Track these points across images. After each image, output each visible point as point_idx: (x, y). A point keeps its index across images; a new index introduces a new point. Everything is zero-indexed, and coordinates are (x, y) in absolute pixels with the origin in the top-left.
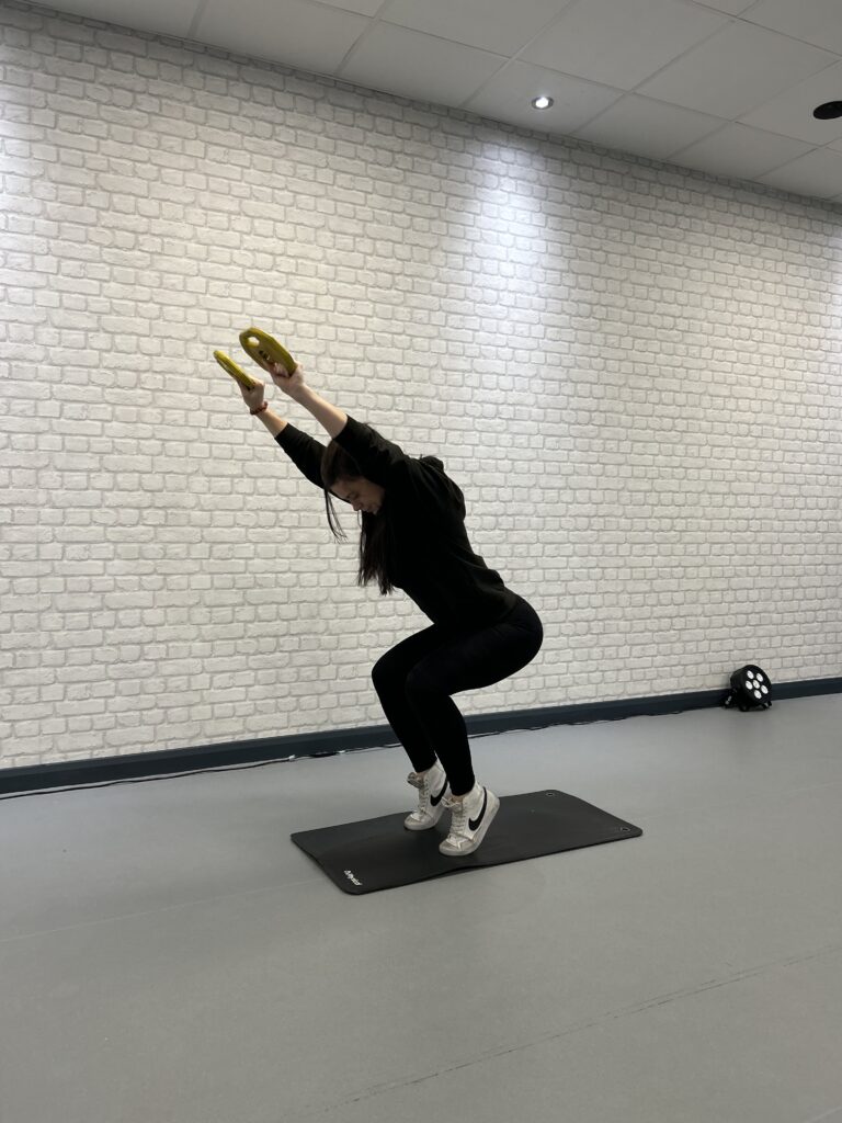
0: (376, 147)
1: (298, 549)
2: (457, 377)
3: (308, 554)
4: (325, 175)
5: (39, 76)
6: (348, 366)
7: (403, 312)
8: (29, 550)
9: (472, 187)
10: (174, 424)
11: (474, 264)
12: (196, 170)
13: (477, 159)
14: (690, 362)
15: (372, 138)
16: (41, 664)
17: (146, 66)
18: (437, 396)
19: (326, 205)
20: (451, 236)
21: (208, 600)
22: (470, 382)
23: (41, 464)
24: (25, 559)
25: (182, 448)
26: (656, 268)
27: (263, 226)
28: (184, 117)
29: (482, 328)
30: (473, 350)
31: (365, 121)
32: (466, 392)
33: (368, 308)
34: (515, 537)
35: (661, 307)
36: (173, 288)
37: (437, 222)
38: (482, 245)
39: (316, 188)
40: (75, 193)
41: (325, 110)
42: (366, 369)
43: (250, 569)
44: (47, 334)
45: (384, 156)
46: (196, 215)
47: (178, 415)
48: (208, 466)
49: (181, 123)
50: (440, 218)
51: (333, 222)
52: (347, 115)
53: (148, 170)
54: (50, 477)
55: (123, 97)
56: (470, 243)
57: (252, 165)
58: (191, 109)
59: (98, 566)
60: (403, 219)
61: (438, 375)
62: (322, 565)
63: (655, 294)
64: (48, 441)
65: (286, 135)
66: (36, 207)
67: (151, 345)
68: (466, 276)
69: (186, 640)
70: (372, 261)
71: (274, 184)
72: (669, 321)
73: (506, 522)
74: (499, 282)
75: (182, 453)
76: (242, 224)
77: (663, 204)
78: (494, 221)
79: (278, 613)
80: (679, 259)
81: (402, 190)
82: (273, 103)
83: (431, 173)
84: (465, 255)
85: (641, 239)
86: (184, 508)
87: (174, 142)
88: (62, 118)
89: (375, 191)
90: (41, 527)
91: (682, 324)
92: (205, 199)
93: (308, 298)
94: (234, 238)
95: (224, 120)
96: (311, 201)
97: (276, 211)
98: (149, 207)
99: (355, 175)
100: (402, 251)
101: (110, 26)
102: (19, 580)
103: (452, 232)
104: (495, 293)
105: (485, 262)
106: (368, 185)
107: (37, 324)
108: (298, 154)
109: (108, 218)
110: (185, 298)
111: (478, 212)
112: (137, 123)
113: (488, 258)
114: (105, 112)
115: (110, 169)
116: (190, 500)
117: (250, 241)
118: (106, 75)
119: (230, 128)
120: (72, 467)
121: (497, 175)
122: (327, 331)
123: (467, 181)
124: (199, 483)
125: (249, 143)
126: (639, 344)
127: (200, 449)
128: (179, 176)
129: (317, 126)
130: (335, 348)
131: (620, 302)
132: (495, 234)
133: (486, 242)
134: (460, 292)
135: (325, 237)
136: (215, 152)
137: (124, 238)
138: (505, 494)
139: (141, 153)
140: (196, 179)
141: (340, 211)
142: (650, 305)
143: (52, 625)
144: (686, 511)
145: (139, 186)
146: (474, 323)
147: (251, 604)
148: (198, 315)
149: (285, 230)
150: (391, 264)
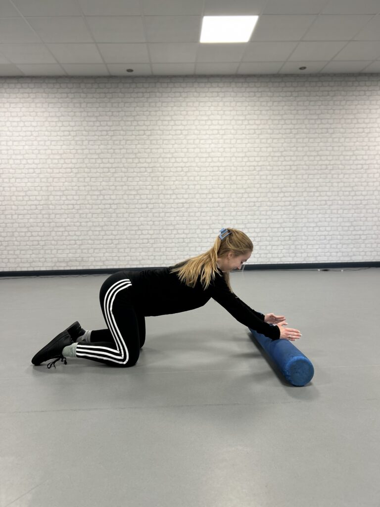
0: (249, 92)
4: (233, 104)
6: (240, 159)
8: (157, 215)
12: (197, 110)
14: (370, 144)
15: (248, 90)
16: (161, 243)
19: (234, 113)
24: (156, 217)
25: (193, 187)
26: (355, 112)
27: (215, 122)
31: (245, 85)
34: (297, 208)
35: (357, 126)
36: (191, 144)
40: (167, 122)
41: (233, 85)
42: (246, 159)
43: (211, 219)
45: (252, 94)
46: (197, 123)
47: (192, 178)
48: (200, 191)
49: (192, 98)
50: (270, 110)
51: (236, 118)
52: (240, 85)
53: (184, 113)
54: (162, 196)
55: (178, 94)
57: (212, 105)
58: (195, 94)
59: (172, 219)
60: (259, 112)
61: (270, 159)
62: (232, 218)
63: (355, 121)
64: (161, 187)
65: (221, 95)
67: (185, 160)
70: (248, 127)
71: (218, 109)
72: (360, 130)
73: (293, 203)
76: (209, 123)
77: (359, 88)
80: (366, 107)
81: (258, 103)
82: (218, 86)
83: (267, 96)
85: (348, 103)
86: (194, 203)
87: (191, 104)
88: (164, 104)
89: (249, 105)
90: (160, 209)
91: (367, 130)
92: (199, 118)
93: (228, 141)
94: (207, 127)
95: (204, 95)
96: (229, 113)
97: (219, 117)
98: (185, 123)
99: (242, 102)
100: (258, 122)
101: (174, 76)
102: (156, 222)
106: (247, 104)
108: (225, 99)
109: (175, 128)
110: (193, 146)
112: (181, 101)
114: (174, 100)
115: (175, 115)
116: (195, 201)
117: (212, 127)
118: (174, 90)
119: (206, 96)
120: (167, 193)
122: (234, 150)
124: (198, 196)
125: (211, 99)
126: (347, 140)
127: (198, 187)
128: (192, 113)
129: (231, 90)
130: (236, 155)
131: (339, 126)
135: (233, 122)
136: (202, 104)
137: (179, 132)
138: (294, 194)
139: (182, 108)
140: (197, 113)
141: (238, 113)
142: (352, 125)
144: (367, 198)
145: (182, 118)
148: (197, 150)
149: (221, 122)
150: (255, 127)
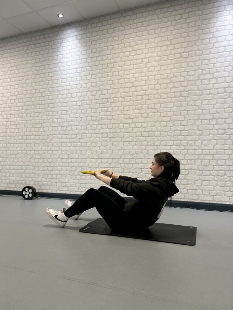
1: (148, 143)
2: (207, 81)
3: (151, 144)
5: (88, 34)
7: (185, 64)
9: (213, 14)
10: (115, 111)
11: (214, 40)
13: (215, 4)
17: (110, 22)
18: (198, 89)
20: (204, 34)
21: (123, 157)
22: (212, 82)
23: (87, 124)
28: (119, 31)
29: (217, 62)
30: (214, 70)
32: (211, 86)
33: (171, 66)
37: (198, 31)
38: (218, 32)
39: (155, 36)
40: (95, 59)
43: (134, 149)
44: (89, 93)
49: (118, 33)
50: (199, 29)
54: (89, 127)
56: (212, 34)
60: (186, 34)
61: (199, 82)
64: (89, 118)
65: (146, 24)
66: (87, 65)
67: (110, 91)
68: (211, 45)
69: (117, 168)
70: (173, 52)
71: (142, 39)
73: (230, 131)
74: (226, 43)
75: (117, 118)
76: (133, 53)
78: (222, 22)
79: (142, 162)
81: (185, 25)
82: (143, 16)
83: (196, 16)
84: (210, 38)
86: (117, 133)
87: (116, 38)
88: (93, 42)
89: (175, 29)
90: (87, 139)
92: (124, 50)
93: (152, 69)
94: (131, 58)
95: (129, 27)
96: (153, 40)
97: (143, 46)
99: (167, 27)
101: (102, 16)
102: (83, 151)
103: (204, 32)
104: (223, 48)
105: (219, 38)
107: (87, 92)
109: (102, 62)
111: (216, 21)
112: (108, 37)
113: (220, 36)
120: (93, 124)
121: (224, 6)
123: (210, 13)
129: (156, 17)
132: (223, 27)
133: (219, 31)
134: (208, 51)
139: (109, 44)
143: (89, 162)
146: (214, 61)
147: (134, 159)
